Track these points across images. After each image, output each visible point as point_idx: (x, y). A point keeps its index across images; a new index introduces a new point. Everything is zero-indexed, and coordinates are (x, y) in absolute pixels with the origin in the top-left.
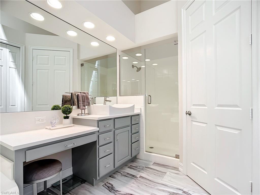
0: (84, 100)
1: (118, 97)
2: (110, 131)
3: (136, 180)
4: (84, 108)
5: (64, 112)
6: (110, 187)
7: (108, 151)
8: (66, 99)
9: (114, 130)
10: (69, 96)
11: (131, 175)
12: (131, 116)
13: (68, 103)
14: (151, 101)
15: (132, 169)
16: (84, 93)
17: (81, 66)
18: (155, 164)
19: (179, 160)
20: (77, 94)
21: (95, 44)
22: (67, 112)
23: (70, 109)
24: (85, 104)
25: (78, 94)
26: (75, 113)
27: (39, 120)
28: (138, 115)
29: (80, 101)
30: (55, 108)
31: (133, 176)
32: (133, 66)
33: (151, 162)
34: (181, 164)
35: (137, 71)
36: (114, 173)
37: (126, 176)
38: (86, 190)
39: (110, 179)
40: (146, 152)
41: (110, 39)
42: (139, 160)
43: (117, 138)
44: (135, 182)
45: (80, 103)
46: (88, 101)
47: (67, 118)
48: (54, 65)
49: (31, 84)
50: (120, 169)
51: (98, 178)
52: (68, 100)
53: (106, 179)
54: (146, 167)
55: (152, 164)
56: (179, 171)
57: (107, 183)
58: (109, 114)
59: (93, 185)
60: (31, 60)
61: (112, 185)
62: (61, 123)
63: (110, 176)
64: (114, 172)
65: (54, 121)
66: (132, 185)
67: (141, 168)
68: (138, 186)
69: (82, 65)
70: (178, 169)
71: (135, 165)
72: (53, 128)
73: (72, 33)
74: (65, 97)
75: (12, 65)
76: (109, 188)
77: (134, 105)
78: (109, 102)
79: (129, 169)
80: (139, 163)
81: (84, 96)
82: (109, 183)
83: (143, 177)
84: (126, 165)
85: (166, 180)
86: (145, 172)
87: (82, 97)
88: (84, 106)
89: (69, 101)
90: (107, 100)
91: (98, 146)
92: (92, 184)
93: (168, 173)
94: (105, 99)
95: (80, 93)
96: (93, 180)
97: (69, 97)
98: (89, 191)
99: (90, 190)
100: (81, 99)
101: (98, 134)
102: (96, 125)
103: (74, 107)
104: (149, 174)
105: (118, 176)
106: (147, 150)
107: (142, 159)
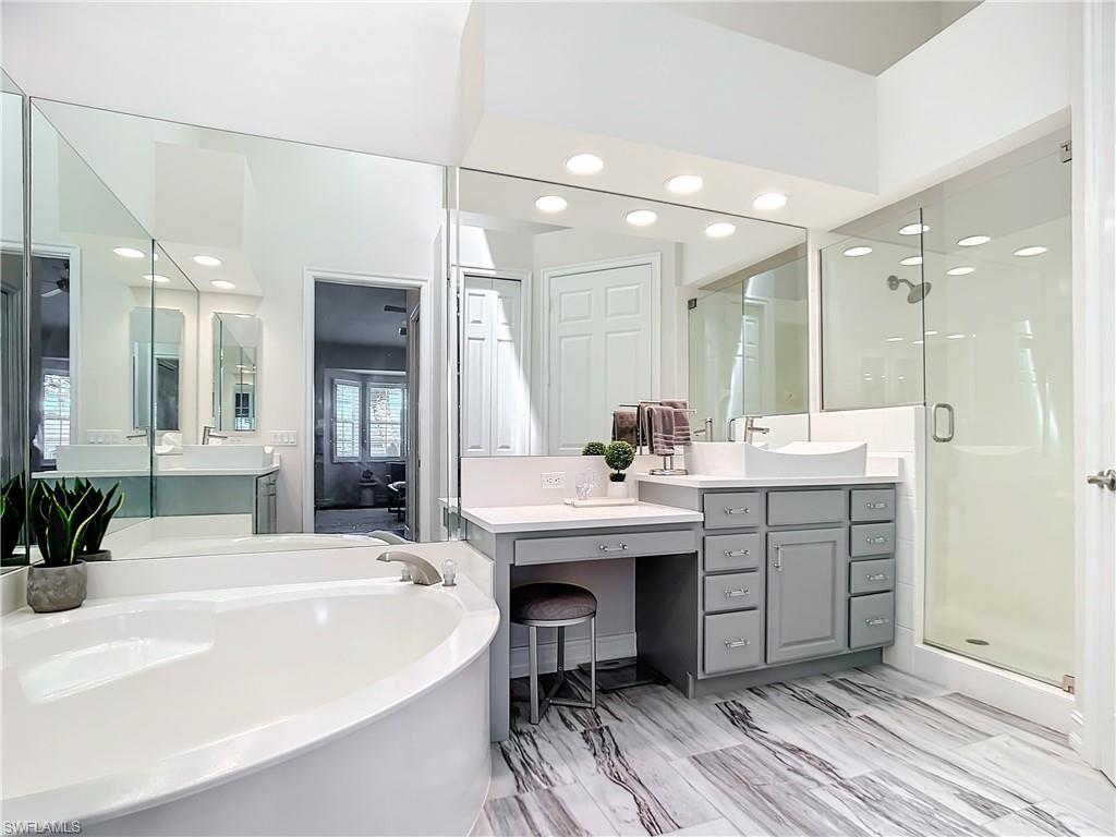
0: (668, 428)
1: (816, 414)
2: (750, 530)
3: (841, 722)
4: (670, 451)
5: (611, 462)
6: (738, 713)
7: (738, 597)
8: (622, 422)
9: (764, 529)
10: (632, 416)
11: (826, 702)
12: (851, 489)
13: (628, 436)
14: (952, 431)
15: (842, 691)
16: (672, 405)
17: (690, 308)
18: (960, 697)
19: (1070, 697)
20: (646, 410)
21: (720, 230)
22: (618, 462)
23: (625, 453)
24: (671, 439)
25: (651, 410)
26: (643, 464)
27: (549, 481)
28: (892, 486)
29: (656, 431)
30: (593, 450)
31: (836, 708)
32: (893, 282)
33: (944, 687)
34: (1077, 715)
35: (911, 300)
36: (768, 686)
37: (808, 703)
38: (663, 700)
39: (746, 696)
40: (925, 643)
41: (769, 202)
42: (887, 671)
43: (778, 558)
44: (833, 726)
45: (656, 437)
46: (683, 430)
47: (618, 478)
48: (606, 316)
49: (546, 382)
50: (796, 679)
51: (700, 676)
52: (627, 428)
53: (736, 692)
54: (906, 699)
55: (942, 694)
56: (1071, 749)
57: (733, 702)
58: (743, 472)
59: (686, 695)
60: (546, 311)
61: (747, 712)
62: (604, 494)
63: (750, 689)
64: (768, 683)
65: (585, 485)
66: (819, 729)
67: (882, 694)
68: (839, 739)
69: (692, 304)
70: (1065, 737)
71: (864, 680)
72: (580, 503)
73: (642, 218)
74: (621, 417)
75: (504, 332)
76: (733, 715)
77: (866, 445)
78: (760, 433)
79: (831, 688)
80: (884, 678)
81: (669, 413)
82: (740, 705)
83: (872, 720)
84: (824, 675)
85: (974, 755)
86: (890, 710)
87: (663, 417)
88: (670, 446)
89: (632, 431)
90: (755, 426)
91: (700, 573)
92: (684, 691)
93: (999, 740)
94: (749, 423)
95: (661, 404)
96: (686, 678)
97: (630, 419)
98: (671, 706)
99: (675, 705)
100: (658, 423)
101: (702, 533)
102: (697, 506)
103: (646, 449)
104: (904, 719)
105: (778, 695)
106: (931, 639)
107: (906, 670)
